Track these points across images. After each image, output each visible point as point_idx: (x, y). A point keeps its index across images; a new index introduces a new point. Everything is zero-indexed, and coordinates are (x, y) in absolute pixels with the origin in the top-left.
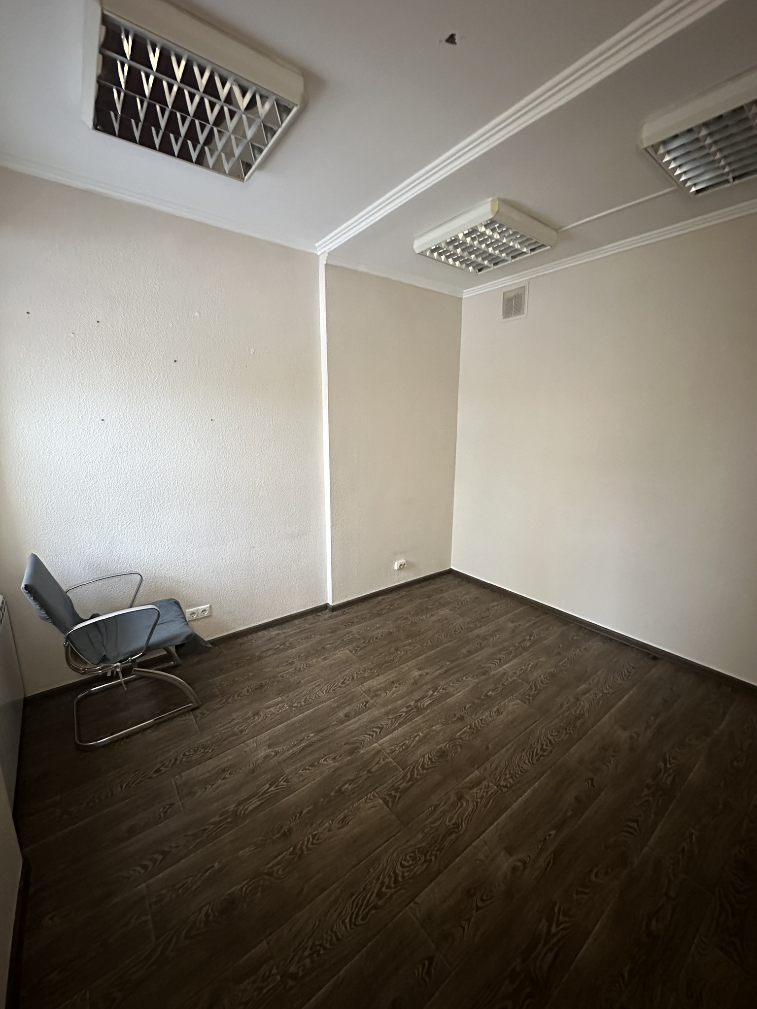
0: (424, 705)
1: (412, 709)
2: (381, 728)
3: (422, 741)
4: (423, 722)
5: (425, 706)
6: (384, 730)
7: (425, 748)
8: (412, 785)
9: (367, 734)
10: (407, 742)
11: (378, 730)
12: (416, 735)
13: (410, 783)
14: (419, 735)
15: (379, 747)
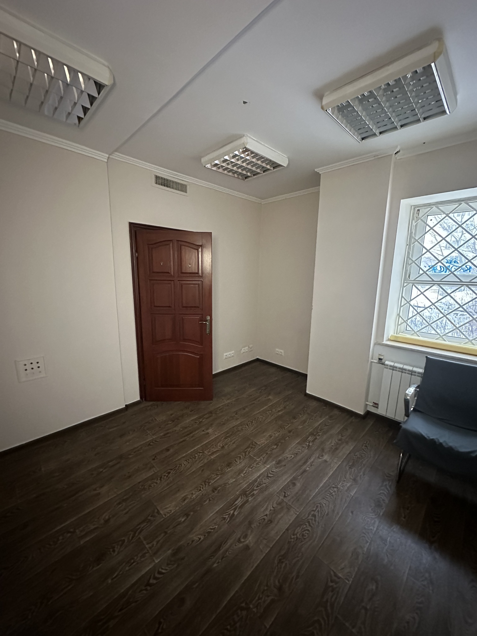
0: (242, 498)
1: (250, 494)
2: (268, 477)
3: (241, 471)
4: (241, 483)
5: (240, 497)
6: (266, 476)
7: (240, 467)
8: (245, 450)
9: (276, 472)
10: (250, 470)
11: (269, 475)
12: (245, 474)
13: (246, 450)
14: (243, 474)
15: (266, 465)
